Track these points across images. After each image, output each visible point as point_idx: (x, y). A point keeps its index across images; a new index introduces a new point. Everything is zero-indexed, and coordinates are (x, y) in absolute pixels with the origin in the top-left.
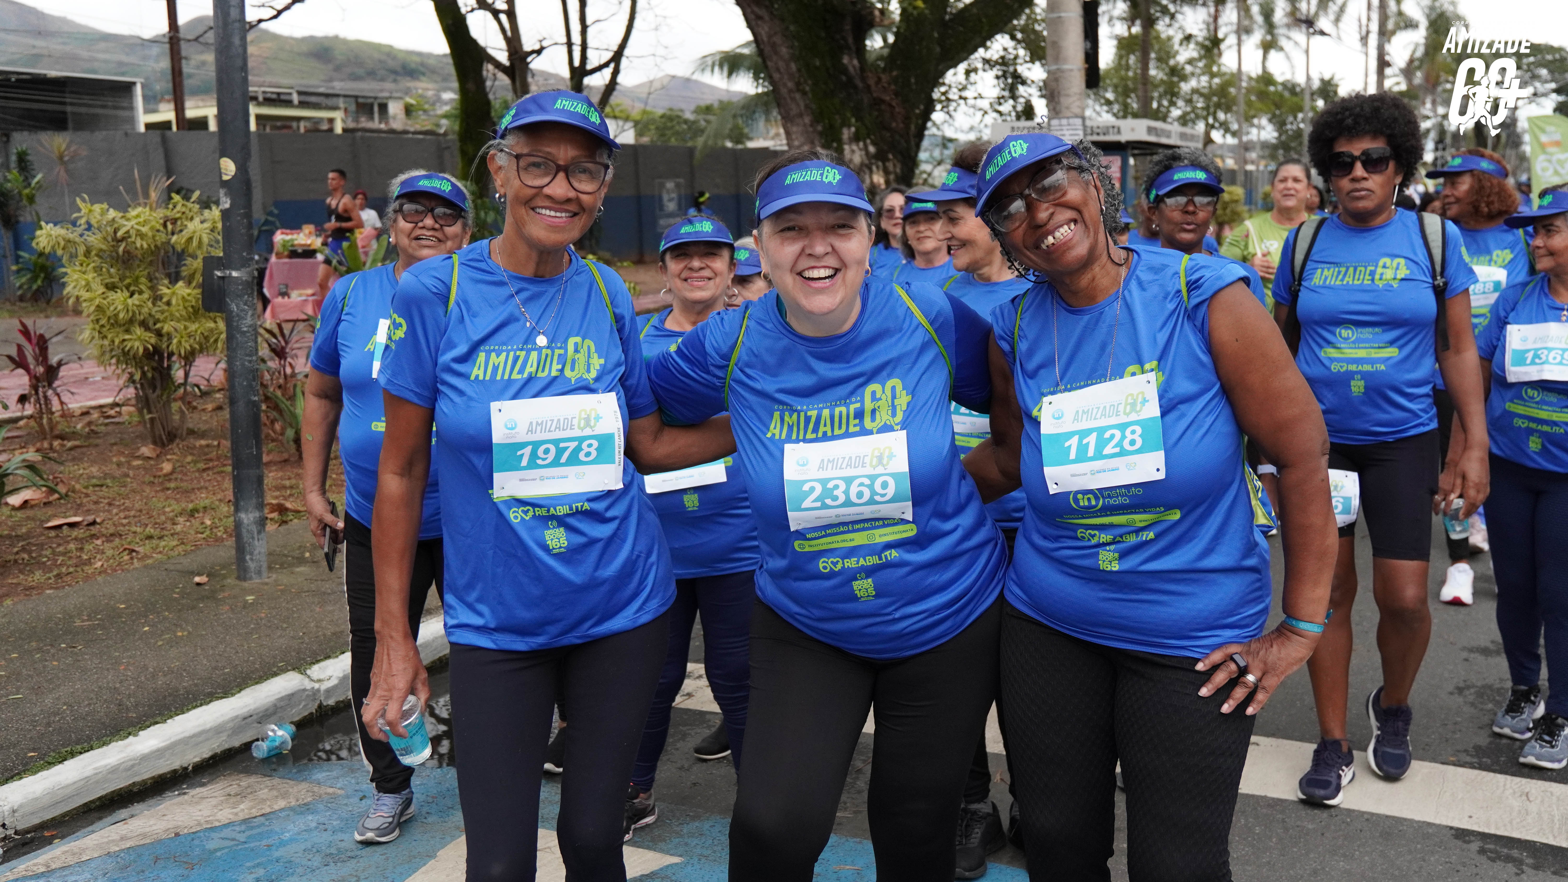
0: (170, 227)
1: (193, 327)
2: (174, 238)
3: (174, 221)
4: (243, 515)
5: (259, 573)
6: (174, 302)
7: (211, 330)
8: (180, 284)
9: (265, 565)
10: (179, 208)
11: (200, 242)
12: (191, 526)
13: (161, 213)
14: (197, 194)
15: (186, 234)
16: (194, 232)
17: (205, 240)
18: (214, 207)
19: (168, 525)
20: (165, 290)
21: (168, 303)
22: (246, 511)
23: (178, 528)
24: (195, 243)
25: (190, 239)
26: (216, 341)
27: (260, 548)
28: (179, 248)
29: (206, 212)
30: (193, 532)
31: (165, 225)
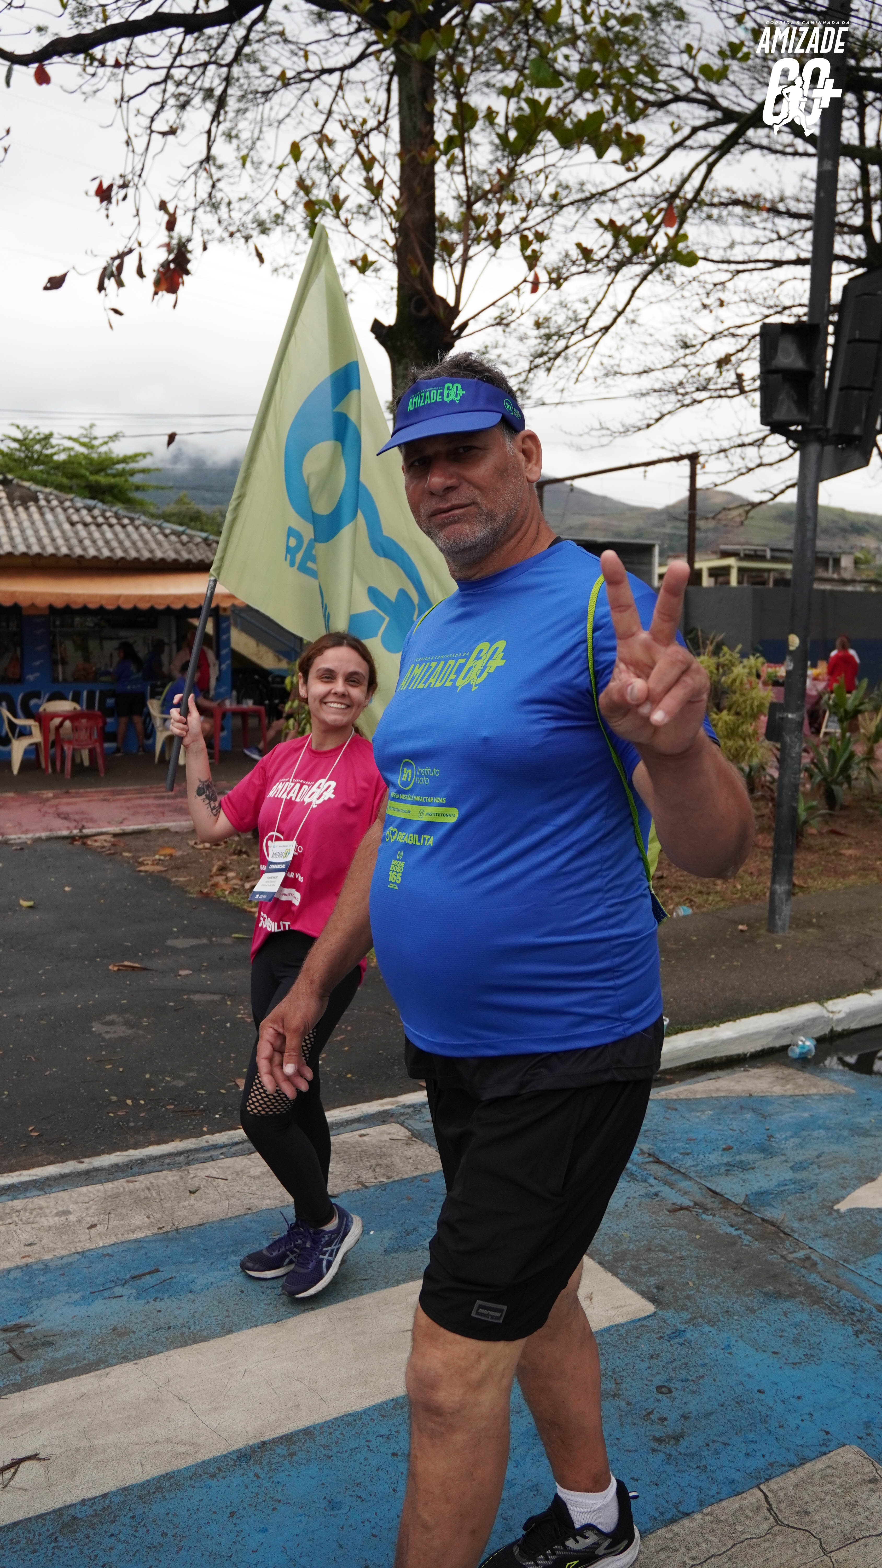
0: (721, 671)
1: (730, 743)
2: (723, 679)
3: (723, 666)
4: (777, 887)
5: (783, 929)
6: (720, 724)
7: (741, 747)
8: (725, 712)
9: (788, 924)
10: (727, 656)
11: (741, 683)
12: (727, 888)
13: (713, 661)
14: (740, 647)
15: (732, 676)
16: (738, 675)
17: (745, 680)
18: (751, 657)
19: (711, 886)
20: (714, 716)
21: (715, 726)
22: (780, 885)
23: (719, 888)
24: (738, 683)
25: (734, 680)
26: (744, 755)
27: (786, 911)
28: (726, 686)
29: (745, 661)
30: (729, 892)
31: (717, 669)
